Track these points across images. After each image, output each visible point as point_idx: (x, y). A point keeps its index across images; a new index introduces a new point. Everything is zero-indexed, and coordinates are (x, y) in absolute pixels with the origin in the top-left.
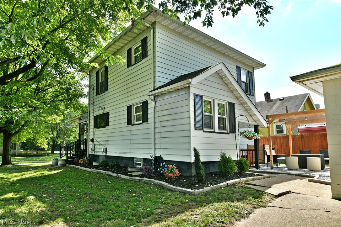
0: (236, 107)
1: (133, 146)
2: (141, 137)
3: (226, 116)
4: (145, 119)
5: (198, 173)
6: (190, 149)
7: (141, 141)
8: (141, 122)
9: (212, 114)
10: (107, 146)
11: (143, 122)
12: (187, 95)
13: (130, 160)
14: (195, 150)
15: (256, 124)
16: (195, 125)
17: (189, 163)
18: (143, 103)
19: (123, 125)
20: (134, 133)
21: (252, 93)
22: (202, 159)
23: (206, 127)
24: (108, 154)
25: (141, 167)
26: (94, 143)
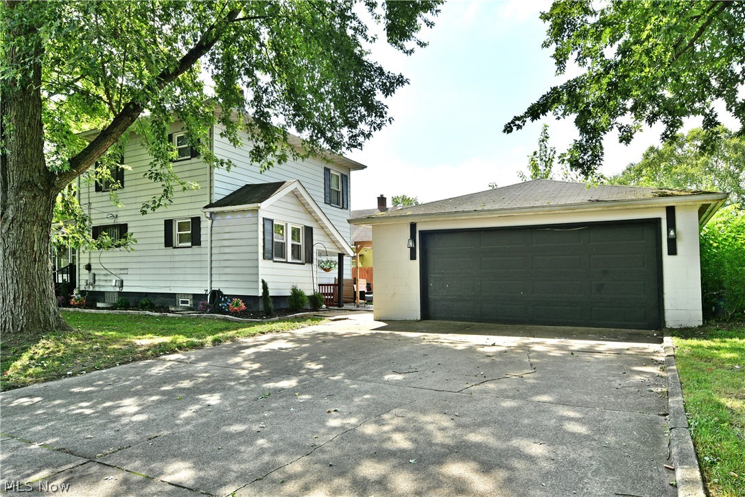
0: (314, 232)
1: (176, 277)
2: (190, 265)
3: (302, 243)
4: (195, 240)
5: (266, 306)
6: (258, 281)
7: (189, 271)
8: (189, 244)
9: (284, 241)
10: (123, 277)
11: (192, 245)
12: (255, 219)
13: (169, 297)
14: (263, 282)
15: (340, 252)
16: (264, 254)
17: (256, 298)
18: (192, 219)
19: (157, 247)
20: (177, 259)
21: (345, 206)
22: (271, 293)
23: (277, 256)
24: (125, 290)
25: (189, 305)
26: (93, 271)
